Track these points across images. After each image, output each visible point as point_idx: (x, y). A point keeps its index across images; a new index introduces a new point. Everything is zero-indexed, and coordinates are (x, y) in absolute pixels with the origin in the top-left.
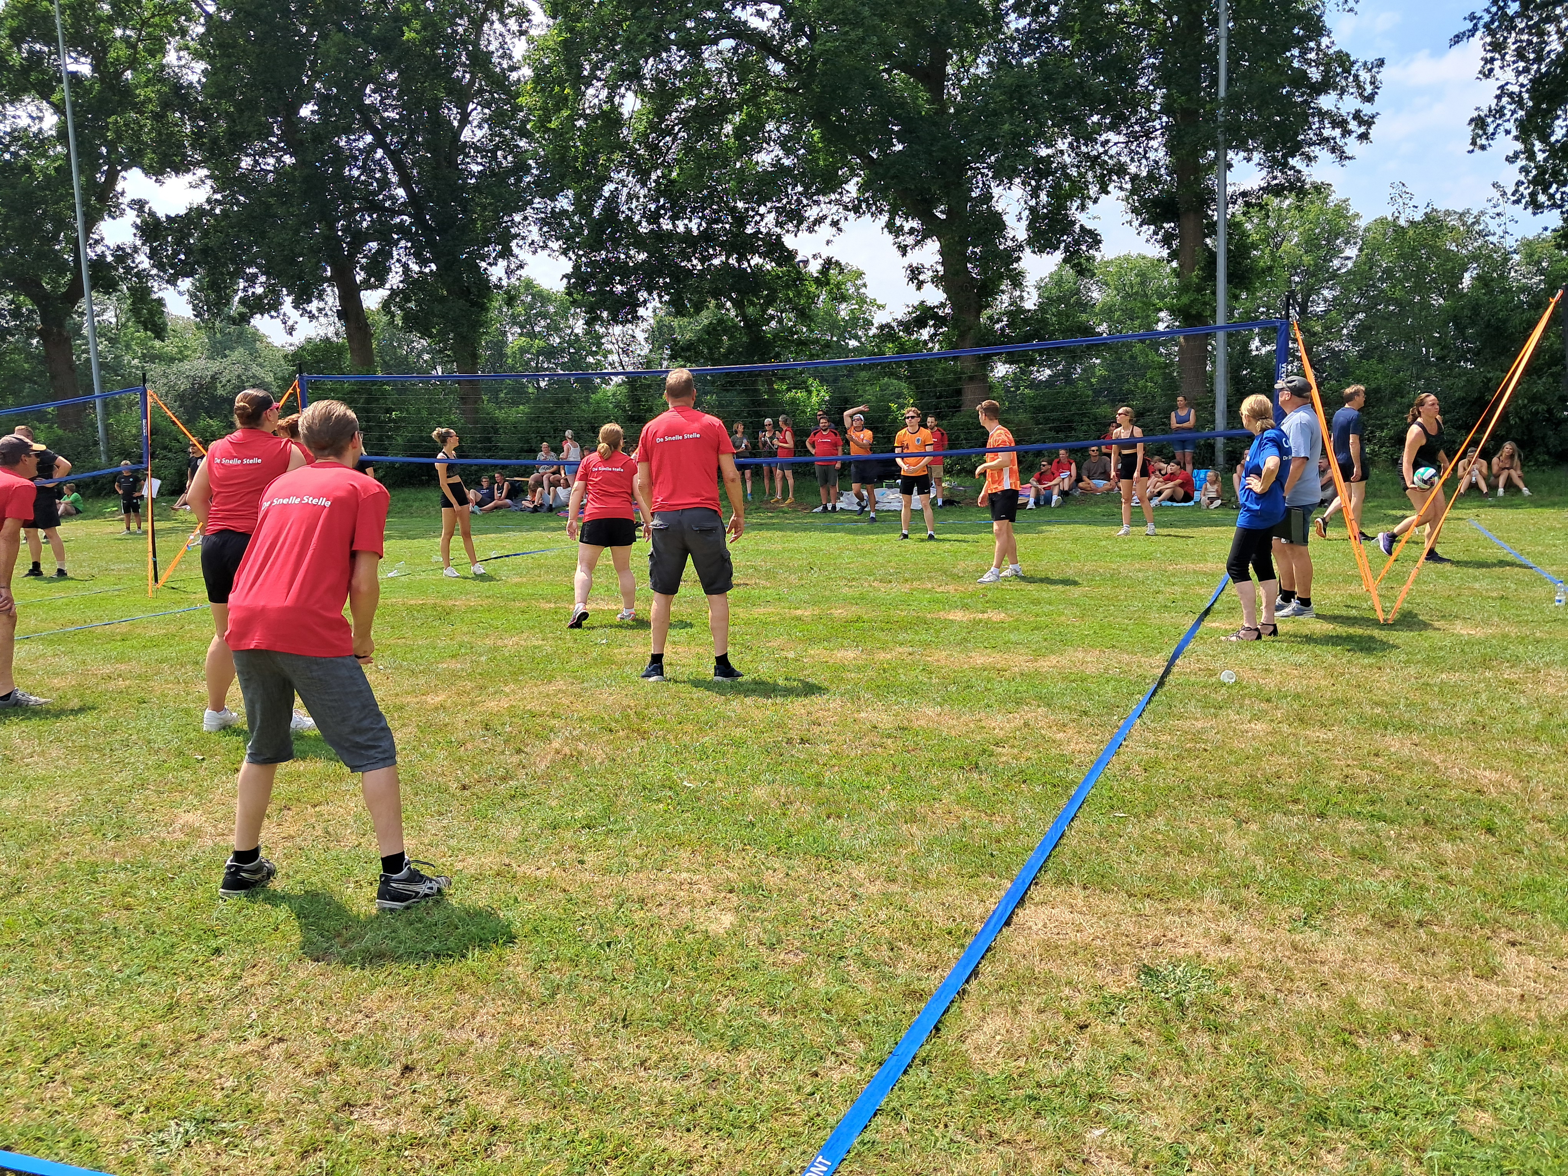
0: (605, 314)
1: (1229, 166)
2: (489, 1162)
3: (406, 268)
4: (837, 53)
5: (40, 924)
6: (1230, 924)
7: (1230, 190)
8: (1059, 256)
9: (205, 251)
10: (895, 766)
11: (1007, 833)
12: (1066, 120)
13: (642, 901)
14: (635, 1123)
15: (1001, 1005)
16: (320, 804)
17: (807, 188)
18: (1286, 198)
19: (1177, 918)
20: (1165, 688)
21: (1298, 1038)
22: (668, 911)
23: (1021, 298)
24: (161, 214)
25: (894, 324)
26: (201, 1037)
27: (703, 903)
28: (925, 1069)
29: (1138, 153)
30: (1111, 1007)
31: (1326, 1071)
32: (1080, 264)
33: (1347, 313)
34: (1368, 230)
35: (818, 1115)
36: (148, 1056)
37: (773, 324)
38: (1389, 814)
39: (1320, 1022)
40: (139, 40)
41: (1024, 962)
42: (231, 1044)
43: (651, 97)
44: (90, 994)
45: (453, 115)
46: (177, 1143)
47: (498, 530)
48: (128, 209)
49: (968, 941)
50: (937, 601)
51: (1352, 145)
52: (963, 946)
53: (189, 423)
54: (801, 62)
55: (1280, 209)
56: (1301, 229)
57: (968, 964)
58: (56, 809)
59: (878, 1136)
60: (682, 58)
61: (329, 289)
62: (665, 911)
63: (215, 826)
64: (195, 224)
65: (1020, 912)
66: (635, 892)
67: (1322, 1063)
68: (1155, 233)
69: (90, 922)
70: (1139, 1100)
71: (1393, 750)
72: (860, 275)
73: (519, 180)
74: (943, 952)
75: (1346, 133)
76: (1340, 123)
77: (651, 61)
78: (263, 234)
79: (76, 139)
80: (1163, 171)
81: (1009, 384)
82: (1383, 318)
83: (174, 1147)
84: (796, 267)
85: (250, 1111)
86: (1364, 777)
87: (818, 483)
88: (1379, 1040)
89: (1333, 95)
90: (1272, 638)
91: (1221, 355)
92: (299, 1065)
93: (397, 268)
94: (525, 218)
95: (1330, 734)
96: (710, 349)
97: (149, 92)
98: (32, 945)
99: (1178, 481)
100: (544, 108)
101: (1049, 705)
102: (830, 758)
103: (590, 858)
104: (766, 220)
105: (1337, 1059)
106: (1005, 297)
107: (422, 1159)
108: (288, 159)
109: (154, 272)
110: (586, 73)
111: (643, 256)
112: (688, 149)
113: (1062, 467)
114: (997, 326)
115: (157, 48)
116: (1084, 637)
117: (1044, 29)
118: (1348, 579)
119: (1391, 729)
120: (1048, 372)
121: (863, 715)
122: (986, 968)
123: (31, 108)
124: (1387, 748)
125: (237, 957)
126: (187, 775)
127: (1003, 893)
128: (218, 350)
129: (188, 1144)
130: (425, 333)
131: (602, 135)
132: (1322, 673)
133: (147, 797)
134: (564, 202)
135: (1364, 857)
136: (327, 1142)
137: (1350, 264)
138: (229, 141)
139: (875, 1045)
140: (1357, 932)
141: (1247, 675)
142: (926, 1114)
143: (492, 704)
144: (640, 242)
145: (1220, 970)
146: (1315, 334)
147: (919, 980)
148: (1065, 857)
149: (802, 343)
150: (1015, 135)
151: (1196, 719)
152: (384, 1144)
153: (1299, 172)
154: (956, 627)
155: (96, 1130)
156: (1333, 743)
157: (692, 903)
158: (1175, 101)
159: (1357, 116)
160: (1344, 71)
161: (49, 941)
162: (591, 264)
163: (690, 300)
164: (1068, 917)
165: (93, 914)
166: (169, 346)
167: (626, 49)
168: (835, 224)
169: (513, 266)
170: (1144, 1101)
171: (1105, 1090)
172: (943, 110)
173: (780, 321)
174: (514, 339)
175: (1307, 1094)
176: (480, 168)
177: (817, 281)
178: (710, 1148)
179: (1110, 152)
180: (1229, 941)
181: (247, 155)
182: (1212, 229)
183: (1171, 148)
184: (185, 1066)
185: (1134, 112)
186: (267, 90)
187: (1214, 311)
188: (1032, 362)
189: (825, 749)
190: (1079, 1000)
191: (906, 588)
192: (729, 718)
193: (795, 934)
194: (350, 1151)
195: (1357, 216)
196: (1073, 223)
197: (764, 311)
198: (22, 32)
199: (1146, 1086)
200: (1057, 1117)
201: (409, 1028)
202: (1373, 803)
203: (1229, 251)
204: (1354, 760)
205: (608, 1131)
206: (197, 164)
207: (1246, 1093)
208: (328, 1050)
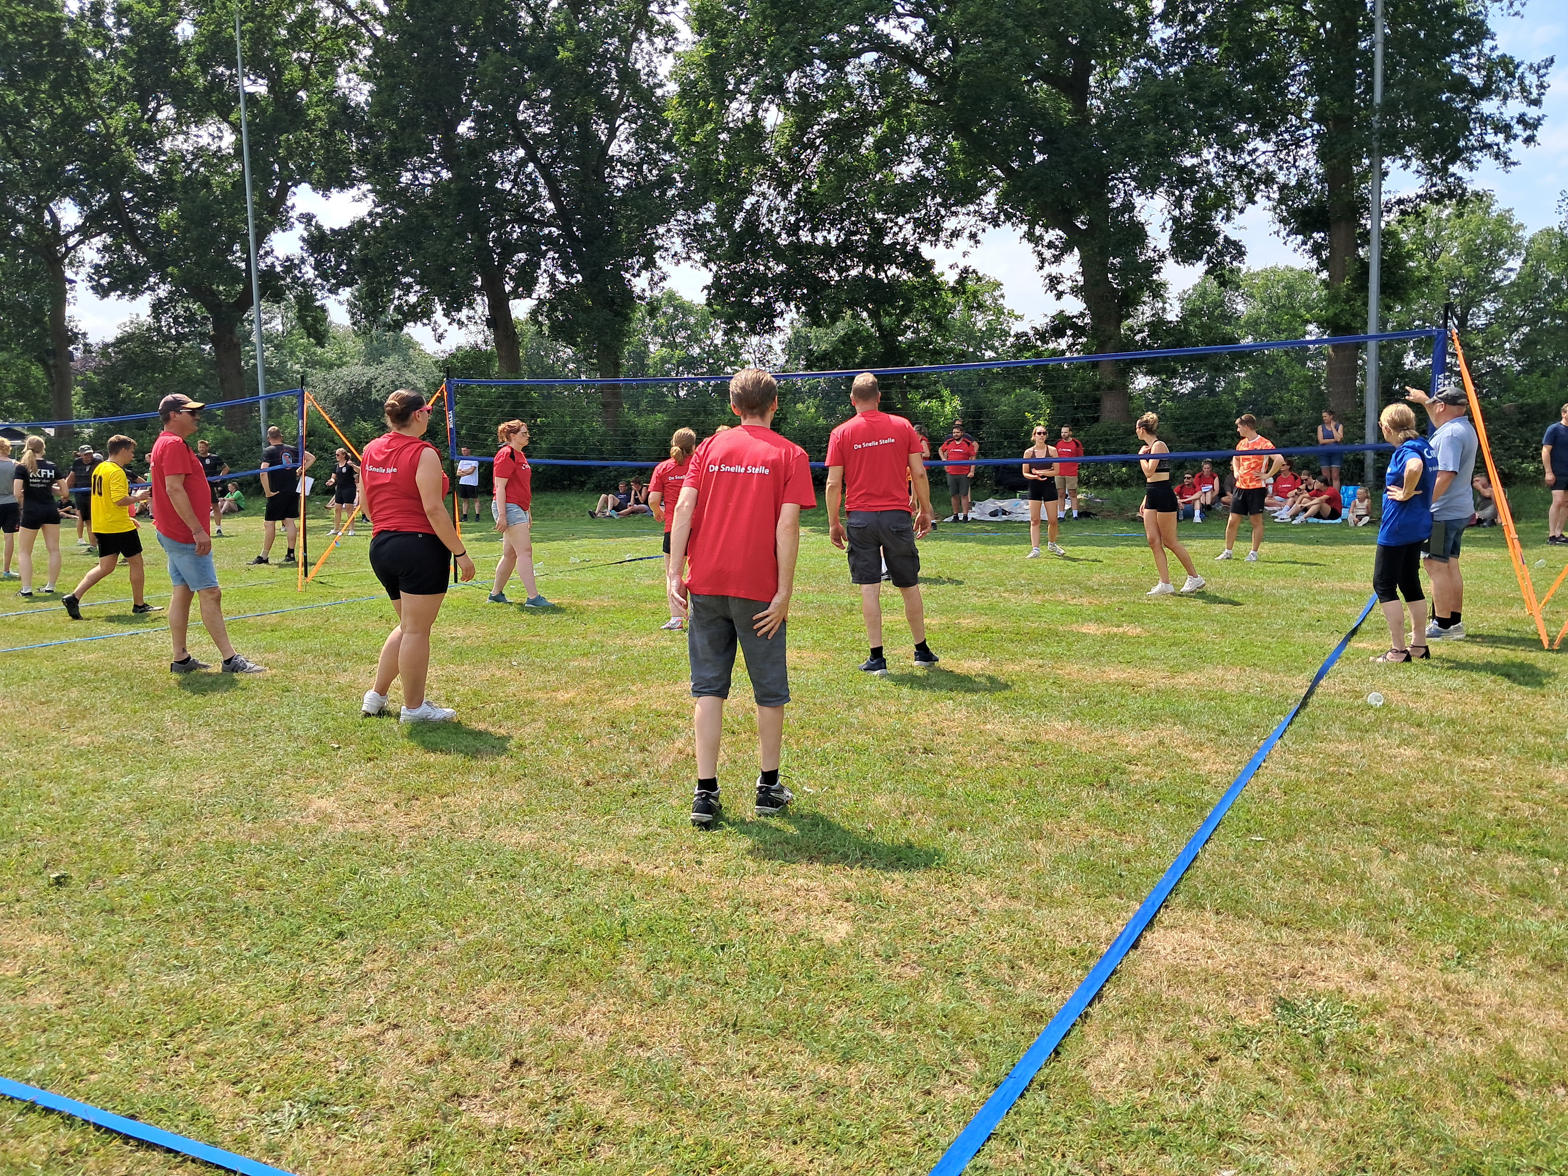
0: (743, 324)
1: (1386, 174)
2: (592, 1162)
3: (552, 278)
4: (978, 64)
5: (176, 900)
6: (1376, 959)
7: (1384, 198)
8: (1201, 267)
9: (365, 262)
10: (1021, 781)
11: (1138, 854)
12: (1212, 129)
13: (758, 905)
14: (741, 1132)
15: (1124, 1031)
16: (447, 795)
17: (945, 199)
18: (1445, 206)
19: (1316, 950)
20: (1308, 710)
21: (1449, 1086)
22: (783, 917)
23: (1164, 309)
24: (326, 227)
25: (1031, 333)
26: (320, 1019)
27: (819, 911)
28: (1043, 1093)
29: (1286, 162)
30: (1244, 1040)
31: (1480, 1122)
32: (1222, 275)
33: (1509, 326)
34: (1532, 241)
35: (930, 1135)
36: (269, 1035)
37: (909, 335)
38: (1553, 850)
39: (1472, 1069)
40: (311, 62)
41: (1150, 988)
42: (349, 1028)
43: (794, 110)
44: (217, 971)
45: (601, 130)
46: (290, 1124)
47: (633, 534)
48: (296, 223)
49: (1092, 963)
50: (1071, 614)
51: (1516, 149)
52: (1086, 968)
53: (345, 425)
54: (943, 74)
55: (1439, 219)
56: (1461, 240)
57: (1092, 987)
58: (200, 790)
59: (992, 1162)
60: (825, 72)
61: (479, 299)
62: (780, 916)
63: (346, 813)
64: (356, 236)
65: (1148, 935)
66: (751, 896)
67: (1475, 1113)
68: (1304, 243)
69: (224, 901)
70: (1273, 1142)
71: (1557, 782)
72: (998, 285)
73: (663, 193)
74: (1066, 973)
75: (1510, 136)
76: (1504, 129)
77: (795, 75)
78: (419, 245)
79: (251, 155)
80: (1313, 180)
81: (1150, 395)
82: (1548, 331)
83: (286, 1128)
84: (932, 277)
85: (362, 1096)
86: (1525, 810)
87: (950, 493)
88: (1540, 1092)
89: (1496, 101)
90: (1424, 661)
91: (1372, 369)
92: (411, 1053)
93: (544, 280)
94: (669, 231)
95: (1488, 763)
96: (845, 359)
97: (320, 111)
98: (167, 921)
99: (1325, 497)
100: (689, 122)
101: (1186, 723)
102: (954, 770)
103: (709, 859)
104: (904, 232)
105: (1492, 1110)
106: (1147, 309)
107: (526, 1155)
108: (445, 174)
109: (319, 281)
110: (730, 87)
111: (781, 268)
112: (828, 162)
113: (1203, 481)
114: (1138, 337)
115: (329, 71)
116: (1223, 655)
117: (1191, 38)
118: (1509, 602)
119: (1555, 761)
120: (1191, 384)
121: (989, 726)
122: (1110, 991)
123: (213, 129)
124: (1551, 781)
125: (359, 941)
126: (323, 762)
127: (1131, 915)
128: (374, 356)
129: (300, 1126)
130: (571, 342)
131: (744, 148)
132: (1480, 698)
133: (284, 782)
134: (706, 216)
135: (1524, 895)
136: (435, 1132)
137: (1513, 276)
138: (391, 157)
139: (991, 1065)
140: (1516, 974)
141: (1396, 698)
142: (1043, 1141)
143: (619, 702)
144: (779, 255)
145: (1364, 1008)
146: (1475, 348)
147: (1041, 1000)
148: (1197, 881)
149: (937, 353)
150: (1159, 145)
151: (1341, 742)
152: (490, 1137)
153: (1460, 179)
154: (1089, 641)
155: (214, 1106)
156: (1492, 773)
157: (807, 909)
158: (1327, 107)
159: (1522, 120)
160: (1508, 75)
161: (183, 917)
162: (732, 275)
163: (826, 311)
164: (1197, 941)
165: (227, 893)
166: (329, 353)
167: (770, 64)
168: (973, 236)
169: (656, 279)
170: (1279, 1143)
171: (1236, 1129)
172: (1087, 120)
173: (916, 331)
174: (656, 349)
175: (1458, 1146)
176: (626, 182)
177: (954, 290)
178: (816, 1164)
179: (1259, 161)
180: (1374, 977)
181: (408, 170)
182: (1365, 237)
183: (1322, 156)
184: (303, 1048)
185: (1284, 120)
186: (428, 108)
187: (1366, 323)
188: (1174, 373)
189: (949, 760)
190: (1209, 1031)
191: (1037, 600)
192: (852, 725)
193: (912, 947)
194: (457, 1142)
195: (1521, 226)
196: (1217, 234)
197: (900, 321)
198: (207, 57)
199: (1281, 1127)
200: (1184, 1155)
201: (521, 1021)
202: (1535, 837)
203: (1382, 261)
204: (1514, 791)
205: (713, 1138)
206: (362, 180)
207: (1390, 1141)
208: (440, 1039)
